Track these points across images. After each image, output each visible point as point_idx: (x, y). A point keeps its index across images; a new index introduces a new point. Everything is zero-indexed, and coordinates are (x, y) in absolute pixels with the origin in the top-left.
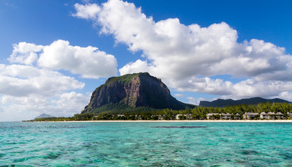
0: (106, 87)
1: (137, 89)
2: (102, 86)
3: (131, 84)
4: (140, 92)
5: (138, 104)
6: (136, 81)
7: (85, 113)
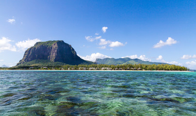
0: (35, 48)
1: (56, 51)
2: (32, 48)
3: (51, 48)
4: (57, 53)
5: (56, 60)
6: (55, 46)
7: (19, 65)
